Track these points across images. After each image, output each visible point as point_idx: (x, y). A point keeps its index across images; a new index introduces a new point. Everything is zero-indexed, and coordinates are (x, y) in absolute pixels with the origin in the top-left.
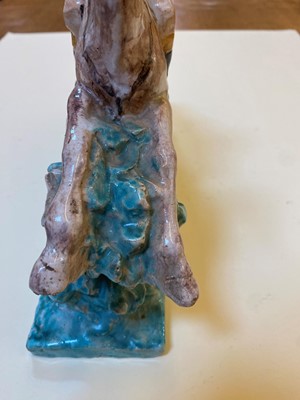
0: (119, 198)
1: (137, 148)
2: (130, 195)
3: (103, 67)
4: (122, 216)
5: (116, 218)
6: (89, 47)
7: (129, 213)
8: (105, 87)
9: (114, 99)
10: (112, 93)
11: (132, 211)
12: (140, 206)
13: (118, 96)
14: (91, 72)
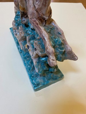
0: (56, 42)
1: (53, 31)
2: (59, 41)
3: (42, 13)
4: (58, 46)
5: (57, 47)
6: (37, 8)
7: (59, 45)
8: (42, 18)
9: (45, 20)
10: (44, 19)
11: (60, 45)
12: (62, 42)
13: (46, 19)
14: (38, 15)
